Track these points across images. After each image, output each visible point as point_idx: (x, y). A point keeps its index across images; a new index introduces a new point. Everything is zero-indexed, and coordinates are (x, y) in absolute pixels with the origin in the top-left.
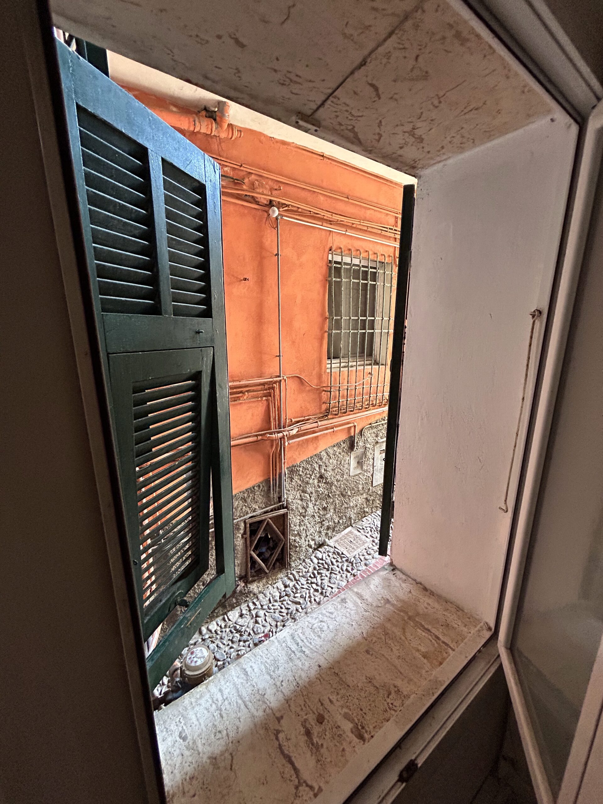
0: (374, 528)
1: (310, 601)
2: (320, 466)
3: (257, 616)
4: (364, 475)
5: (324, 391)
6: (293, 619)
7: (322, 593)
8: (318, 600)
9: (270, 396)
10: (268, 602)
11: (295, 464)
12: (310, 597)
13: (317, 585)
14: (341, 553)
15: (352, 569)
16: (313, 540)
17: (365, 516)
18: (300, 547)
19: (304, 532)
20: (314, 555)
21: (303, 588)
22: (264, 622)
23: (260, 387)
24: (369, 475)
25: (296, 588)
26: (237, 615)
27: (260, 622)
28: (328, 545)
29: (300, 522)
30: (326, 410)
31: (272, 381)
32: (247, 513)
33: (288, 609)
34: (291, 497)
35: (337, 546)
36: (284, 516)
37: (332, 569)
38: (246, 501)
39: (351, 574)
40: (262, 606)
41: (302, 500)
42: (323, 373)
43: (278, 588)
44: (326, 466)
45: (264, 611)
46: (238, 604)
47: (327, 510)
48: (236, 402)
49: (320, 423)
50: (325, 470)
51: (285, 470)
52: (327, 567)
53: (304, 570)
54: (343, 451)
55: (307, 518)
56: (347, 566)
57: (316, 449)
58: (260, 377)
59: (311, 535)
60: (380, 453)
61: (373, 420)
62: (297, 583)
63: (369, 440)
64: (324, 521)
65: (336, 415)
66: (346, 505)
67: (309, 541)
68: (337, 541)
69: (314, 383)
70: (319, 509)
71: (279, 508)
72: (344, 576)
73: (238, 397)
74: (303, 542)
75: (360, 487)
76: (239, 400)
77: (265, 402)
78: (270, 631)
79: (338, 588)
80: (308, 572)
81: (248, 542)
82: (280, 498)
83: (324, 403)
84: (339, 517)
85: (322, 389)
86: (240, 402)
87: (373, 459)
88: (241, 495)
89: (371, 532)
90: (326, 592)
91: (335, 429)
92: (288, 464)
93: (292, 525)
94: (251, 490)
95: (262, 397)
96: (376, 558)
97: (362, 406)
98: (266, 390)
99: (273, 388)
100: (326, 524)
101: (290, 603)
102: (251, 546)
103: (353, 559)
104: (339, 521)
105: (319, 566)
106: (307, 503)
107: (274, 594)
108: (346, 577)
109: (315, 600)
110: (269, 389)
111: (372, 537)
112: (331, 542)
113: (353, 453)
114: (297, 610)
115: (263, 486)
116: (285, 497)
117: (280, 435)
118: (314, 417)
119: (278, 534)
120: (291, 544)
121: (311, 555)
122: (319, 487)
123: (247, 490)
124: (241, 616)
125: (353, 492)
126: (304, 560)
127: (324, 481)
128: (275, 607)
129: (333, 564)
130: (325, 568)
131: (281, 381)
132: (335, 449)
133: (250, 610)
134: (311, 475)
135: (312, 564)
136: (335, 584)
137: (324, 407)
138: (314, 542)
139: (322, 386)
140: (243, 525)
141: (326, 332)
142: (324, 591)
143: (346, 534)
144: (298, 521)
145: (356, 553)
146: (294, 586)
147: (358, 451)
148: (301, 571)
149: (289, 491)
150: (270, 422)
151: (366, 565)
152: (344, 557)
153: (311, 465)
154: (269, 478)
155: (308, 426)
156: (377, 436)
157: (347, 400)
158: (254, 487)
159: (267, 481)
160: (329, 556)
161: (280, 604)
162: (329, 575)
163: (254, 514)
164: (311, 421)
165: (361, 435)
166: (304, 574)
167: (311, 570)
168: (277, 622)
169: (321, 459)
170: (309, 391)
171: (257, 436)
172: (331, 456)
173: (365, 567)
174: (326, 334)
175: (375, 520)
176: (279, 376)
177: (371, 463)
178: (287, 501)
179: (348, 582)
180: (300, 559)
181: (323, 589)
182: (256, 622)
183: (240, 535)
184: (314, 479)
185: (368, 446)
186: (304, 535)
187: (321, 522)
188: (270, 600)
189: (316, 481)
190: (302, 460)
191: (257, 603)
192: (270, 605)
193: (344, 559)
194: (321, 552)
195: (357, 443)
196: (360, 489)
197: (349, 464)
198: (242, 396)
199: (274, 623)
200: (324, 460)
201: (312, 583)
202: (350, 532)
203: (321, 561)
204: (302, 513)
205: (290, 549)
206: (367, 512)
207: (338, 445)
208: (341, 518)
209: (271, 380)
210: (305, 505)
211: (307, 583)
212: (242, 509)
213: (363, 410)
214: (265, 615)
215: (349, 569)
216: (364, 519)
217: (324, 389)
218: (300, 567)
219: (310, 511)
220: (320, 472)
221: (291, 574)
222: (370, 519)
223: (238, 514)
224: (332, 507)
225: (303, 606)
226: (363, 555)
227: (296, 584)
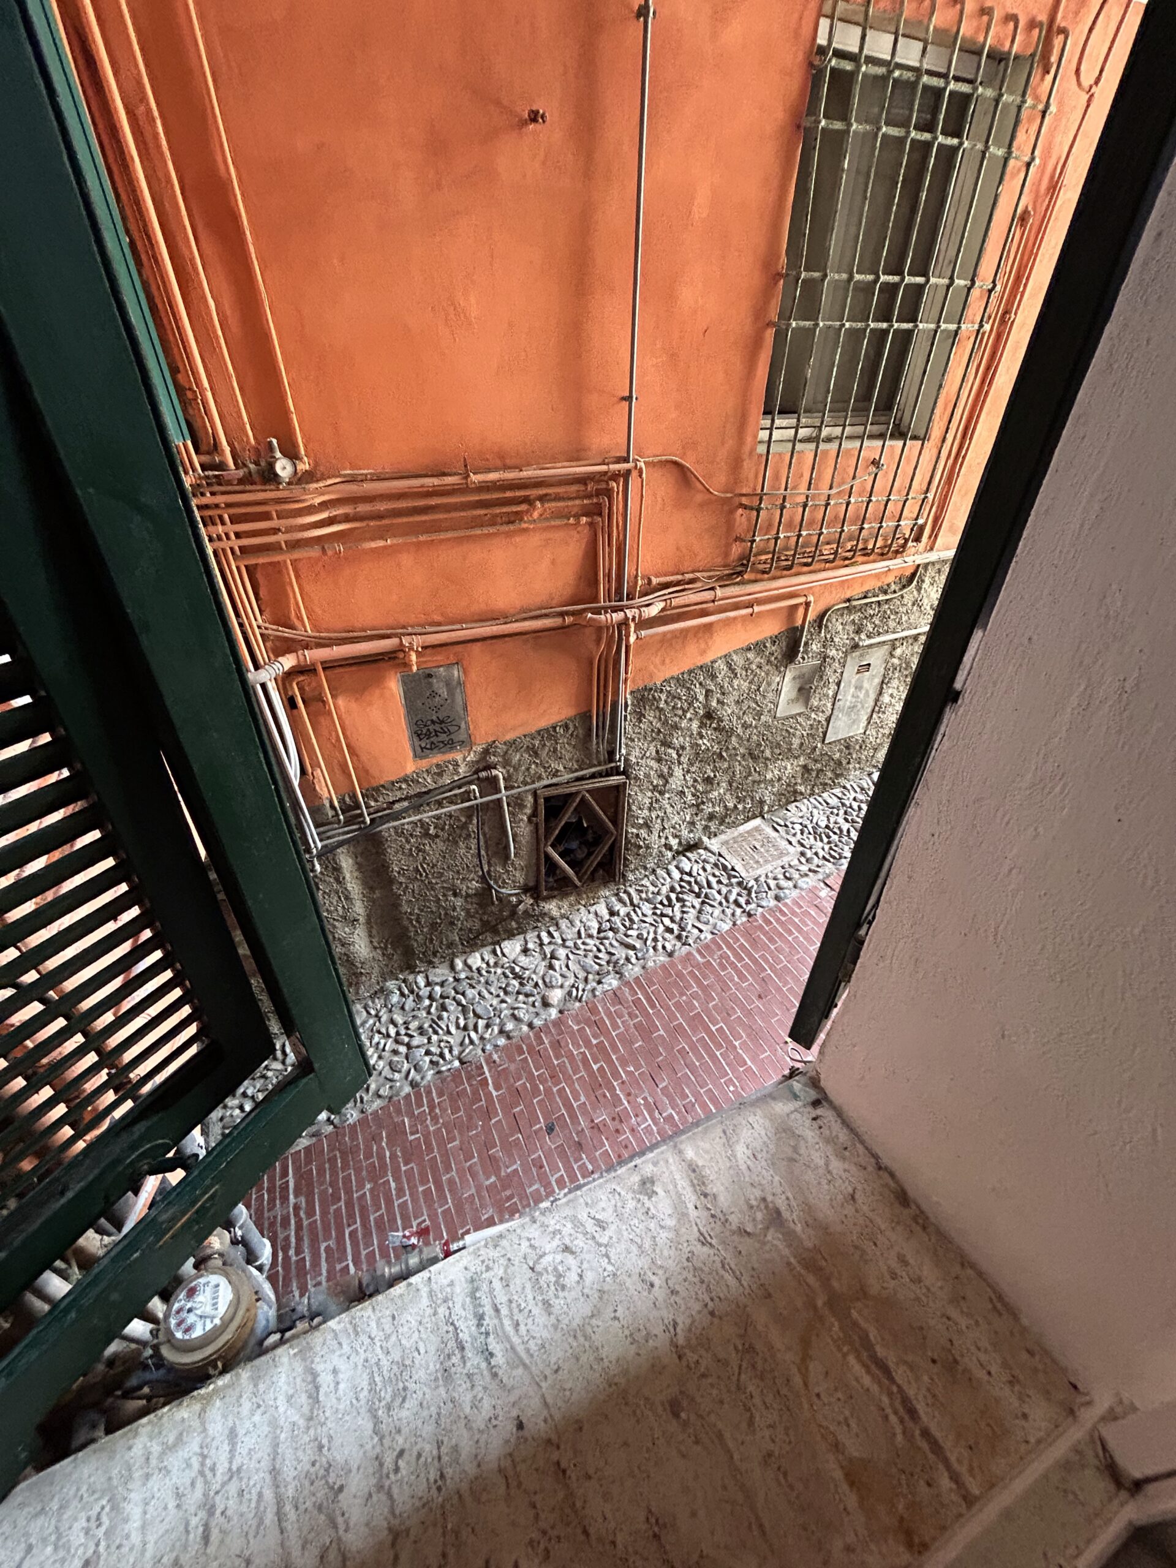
0: (810, 827)
1: (654, 948)
2: (707, 691)
3: (553, 957)
4: (809, 718)
5: (742, 506)
6: (617, 973)
7: (679, 937)
8: (669, 947)
9: (600, 514)
10: (576, 936)
11: (650, 685)
12: (655, 940)
13: (672, 920)
14: (730, 867)
15: (748, 903)
16: (675, 836)
17: (795, 801)
18: (648, 847)
19: (659, 821)
20: (675, 863)
21: (644, 922)
22: (564, 969)
23: (574, 488)
24: (822, 718)
25: (632, 921)
26: (518, 949)
27: (557, 968)
28: (706, 849)
29: (651, 804)
30: (741, 558)
31: (606, 473)
32: (540, 778)
33: (611, 954)
34: (636, 753)
35: (724, 852)
36: (619, 789)
37: (706, 896)
38: (536, 755)
39: (744, 912)
40: (564, 940)
41: (659, 760)
42: (745, 456)
43: (596, 914)
44: (723, 694)
45: (567, 951)
46: (522, 931)
47: (712, 784)
48: (512, 527)
49: (719, 592)
50: (718, 701)
51: (626, 696)
52: (696, 889)
53: (651, 888)
54: (769, 662)
55: (667, 795)
56: (739, 895)
57: (703, 652)
58: (576, 456)
59: (674, 828)
60: (859, 672)
61: (856, 591)
62: (634, 911)
63: (836, 640)
64: (703, 803)
65: (764, 572)
66: (756, 777)
67: (667, 838)
68: (725, 843)
69: (717, 483)
70: (695, 781)
71: (609, 773)
72: (729, 912)
73: (517, 513)
74: (655, 840)
75: (796, 742)
76: (521, 520)
77: (586, 531)
78: (573, 986)
79: (712, 933)
80: (658, 893)
81: (542, 831)
82: (611, 754)
83: (737, 539)
84: (737, 797)
85: (737, 500)
86: (524, 526)
87: (838, 684)
88: (527, 742)
89: (802, 833)
90: (687, 937)
91: (757, 609)
92: (633, 681)
93: (634, 808)
94: (549, 733)
95: (577, 516)
96: (801, 889)
97: (836, 553)
98: (589, 497)
99: (608, 493)
100: (708, 809)
101: (615, 943)
102: (546, 839)
103: (752, 883)
104: (735, 807)
105: (681, 887)
106: (670, 768)
107: (589, 924)
108: (733, 915)
109: (664, 947)
110: (598, 493)
111: (802, 845)
112: (714, 844)
113: (792, 666)
114: (628, 959)
115: (575, 727)
116: (624, 751)
117: (617, 617)
118: (706, 574)
119: (602, 819)
120: (628, 842)
121: (670, 863)
122: (702, 737)
123: (539, 732)
124: (525, 951)
125: (777, 751)
126: (654, 871)
127: (714, 725)
128: (588, 948)
129: (710, 886)
130: (693, 892)
131: (629, 472)
132: (750, 655)
133: (541, 945)
134: (685, 712)
135: (669, 880)
136: (707, 923)
137: (736, 550)
138: (677, 840)
139: (737, 491)
140: (530, 798)
141: (770, 324)
142: (684, 934)
143: (748, 832)
144: (647, 801)
145: (761, 871)
146: (628, 915)
147: (806, 662)
148: (644, 889)
149: (632, 740)
150: (596, 582)
151: (777, 898)
152: (735, 877)
153: (689, 689)
154: (590, 711)
155: (691, 598)
156: (858, 632)
157: (799, 536)
158: (554, 728)
159: (585, 717)
160: (705, 870)
161: (597, 942)
162: (698, 906)
163: (555, 780)
164: (698, 585)
165: (820, 627)
166: (651, 896)
167: (665, 890)
168: (588, 973)
169: (713, 677)
170: (701, 505)
171: (562, 614)
172: (738, 671)
173: (776, 902)
174: (770, 334)
175: (815, 812)
176: (626, 460)
177: (831, 693)
178: (626, 760)
179: (734, 924)
180: (645, 868)
181: (683, 929)
182: (551, 967)
183: (525, 818)
184: (690, 719)
185: (832, 653)
186: (658, 827)
187: (698, 806)
188: (579, 932)
189: (695, 725)
190: (668, 676)
191: (556, 934)
192: (579, 942)
193: (734, 880)
194: (689, 859)
195: (806, 644)
196: (794, 746)
197: (778, 692)
198: (527, 512)
199: (581, 975)
200: (719, 680)
201: (662, 915)
202: (757, 829)
203: (687, 878)
204: (657, 786)
205: (627, 849)
206: (801, 793)
207: (759, 647)
208: (740, 800)
209: (604, 468)
210: (666, 771)
211: (654, 914)
212: (528, 769)
213: (838, 563)
214: (568, 958)
215: (742, 901)
216: (792, 807)
217: (744, 500)
218: (643, 882)
219: (676, 782)
220: (706, 706)
221: (625, 892)
222: (804, 808)
223: (521, 779)
224: (726, 778)
225: (639, 955)
226: (775, 879)
227: (632, 913)
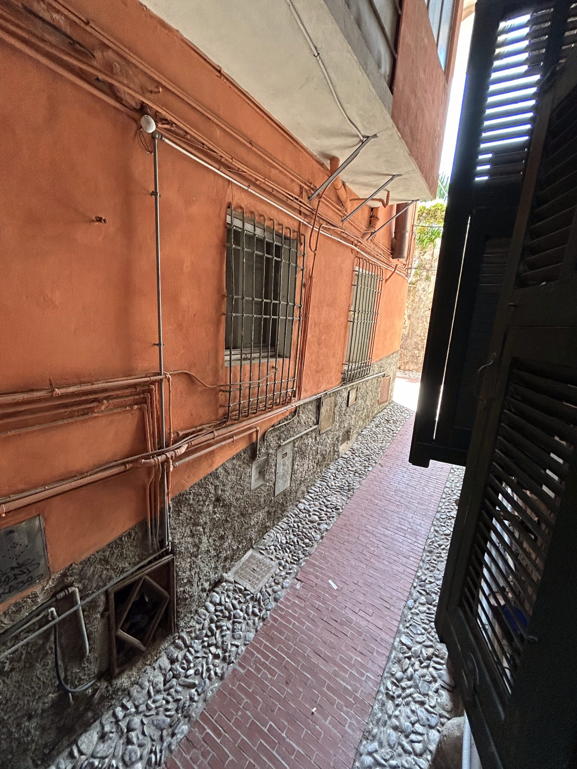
0: (278, 545)
1: (209, 678)
2: (216, 486)
3: (130, 729)
4: (266, 486)
5: (221, 390)
6: (185, 717)
7: (224, 659)
8: (218, 670)
9: (146, 403)
10: (147, 697)
11: (183, 492)
12: (208, 670)
13: (217, 647)
14: (243, 588)
15: (260, 610)
16: (207, 581)
17: (267, 532)
18: (191, 597)
19: (197, 575)
20: (209, 599)
21: (198, 657)
22: (141, 737)
23: (128, 391)
24: (271, 484)
25: (188, 662)
26: (95, 737)
27: (135, 740)
28: (226, 581)
29: (190, 566)
30: (224, 414)
31: (147, 382)
32: (111, 578)
33: (177, 701)
34: (178, 536)
35: (238, 580)
36: (170, 565)
37: (235, 617)
38: (107, 562)
39: (259, 619)
40: (137, 707)
41: (193, 536)
42: (220, 369)
43: (160, 668)
44: (224, 485)
45: (140, 717)
46: (97, 717)
47: (224, 539)
48: (86, 417)
49: (216, 433)
50: (222, 490)
51: (169, 502)
52: (227, 614)
53: (198, 626)
54: (244, 463)
55: (200, 556)
56: (254, 607)
57: (211, 466)
58: (128, 374)
59: (206, 575)
60: (283, 457)
61: (275, 421)
62: (189, 651)
63: (271, 445)
64: (220, 552)
65: (235, 420)
66: (246, 526)
67: (202, 584)
68: (236, 573)
69: (208, 381)
70: (215, 540)
71: (161, 557)
72: (250, 622)
73: (90, 408)
74: (195, 590)
75: (262, 500)
76: (93, 412)
77: (137, 413)
78: (151, 752)
79: (245, 645)
80: (203, 628)
81: (113, 620)
82: (162, 543)
83: (221, 406)
84: (238, 541)
85: (218, 389)
86: (96, 415)
87: (276, 466)
88: (98, 556)
89: (276, 551)
90: (229, 656)
91: (235, 438)
92: (173, 492)
93: (180, 573)
94: (118, 543)
95: (131, 406)
96: (286, 588)
97: (265, 406)
98: (139, 394)
99: (150, 391)
100: (223, 555)
101: (179, 689)
102: (117, 623)
103: (259, 595)
104: (238, 547)
105: (217, 616)
106: (200, 538)
107: (156, 680)
108: (254, 623)
109: (216, 674)
110: (144, 392)
111: (278, 558)
112: (229, 576)
113: (255, 462)
114: (192, 699)
115: (136, 533)
116: (170, 538)
117: (161, 458)
118: (208, 425)
119: (160, 591)
120: (178, 599)
121: (206, 601)
122: (215, 513)
123: (109, 545)
124: (103, 737)
125: (254, 508)
126: (196, 611)
127: (221, 504)
128: (158, 704)
129: (235, 608)
130: (225, 617)
131: (161, 380)
132: (235, 461)
133: (117, 721)
134: (204, 502)
135: (208, 614)
136: (239, 639)
137: (221, 411)
138: (208, 583)
139: (219, 384)
140: (103, 598)
141: (223, 314)
142: (227, 654)
143: (247, 560)
144: (188, 565)
145: (261, 585)
146: (185, 657)
147: (261, 459)
148: (192, 629)
149: (175, 529)
150: (145, 440)
151: (276, 600)
152: (248, 595)
153: (205, 488)
154: (146, 518)
155: (201, 439)
156: (279, 439)
157: (249, 401)
158: (120, 539)
159: (143, 524)
160: (229, 597)
161: (165, 695)
162: (230, 627)
163: (122, 576)
164: (204, 431)
165: (264, 441)
166: (198, 633)
167: (206, 623)
168: (162, 730)
169: (218, 478)
170: (201, 392)
171: (124, 464)
172: (230, 471)
173: (276, 603)
174: (224, 318)
175: (278, 535)
176: (160, 374)
177: (273, 471)
178: (173, 543)
179: (257, 631)
180: (191, 612)
181: (225, 651)
182: (129, 742)
183: (99, 616)
184: (208, 505)
185: (271, 451)
186: (196, 580)
187: (218, 555)
188: (149, 692)
189: (211, 508)
190: (192, 483)
191: (129, 705)
192: (150, 702)
193: (248, 597)
194: (218, 593)
195: (259, 449)
196: (262, 503)
197: (250, 477)
198: (97, 407)
199: (156, 735)
200: (221, 479)
201: (209, 645)
202: (252, 556)
203: (219, 608)
204: (193, 553)
205: (177, 604)
206: (269, 527)
207: (238, 456)
208: (240, 542)
209: (148, 379)
210: (197, 541)
211: (203, 647)
212: (100, 576)
213: (267, 410)
214: (143, 723)
215: (256, 610)
216: (266, 536)
217: (222, 388)
218: (191, 624)
219: (204, 547)
220: (216, 494)
221: (179, 638)
222: (272, 535)
223: (94, 585)
224: (231, 533)
225: (200, 690)
226: (271, 587)
227: (188, 654)
